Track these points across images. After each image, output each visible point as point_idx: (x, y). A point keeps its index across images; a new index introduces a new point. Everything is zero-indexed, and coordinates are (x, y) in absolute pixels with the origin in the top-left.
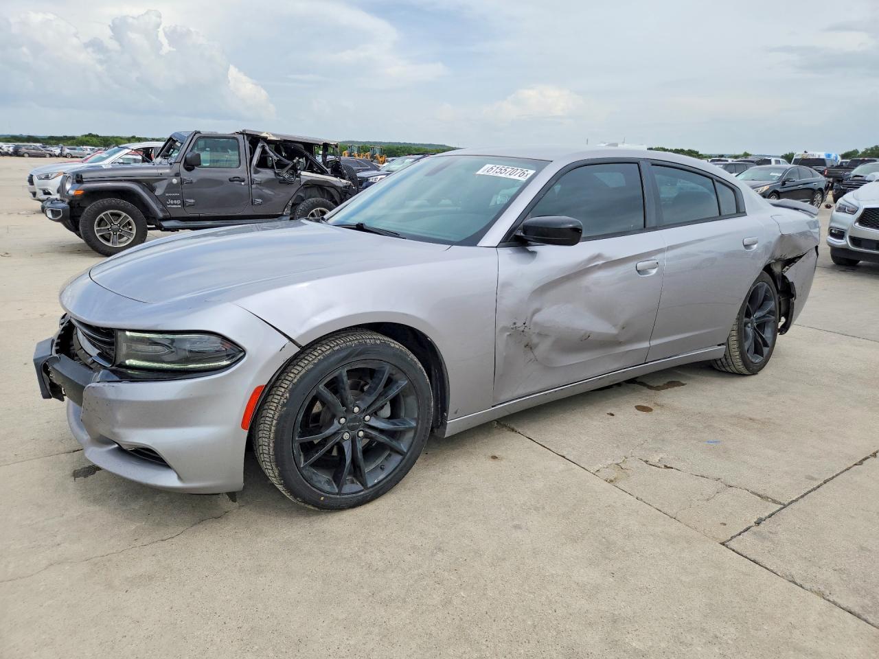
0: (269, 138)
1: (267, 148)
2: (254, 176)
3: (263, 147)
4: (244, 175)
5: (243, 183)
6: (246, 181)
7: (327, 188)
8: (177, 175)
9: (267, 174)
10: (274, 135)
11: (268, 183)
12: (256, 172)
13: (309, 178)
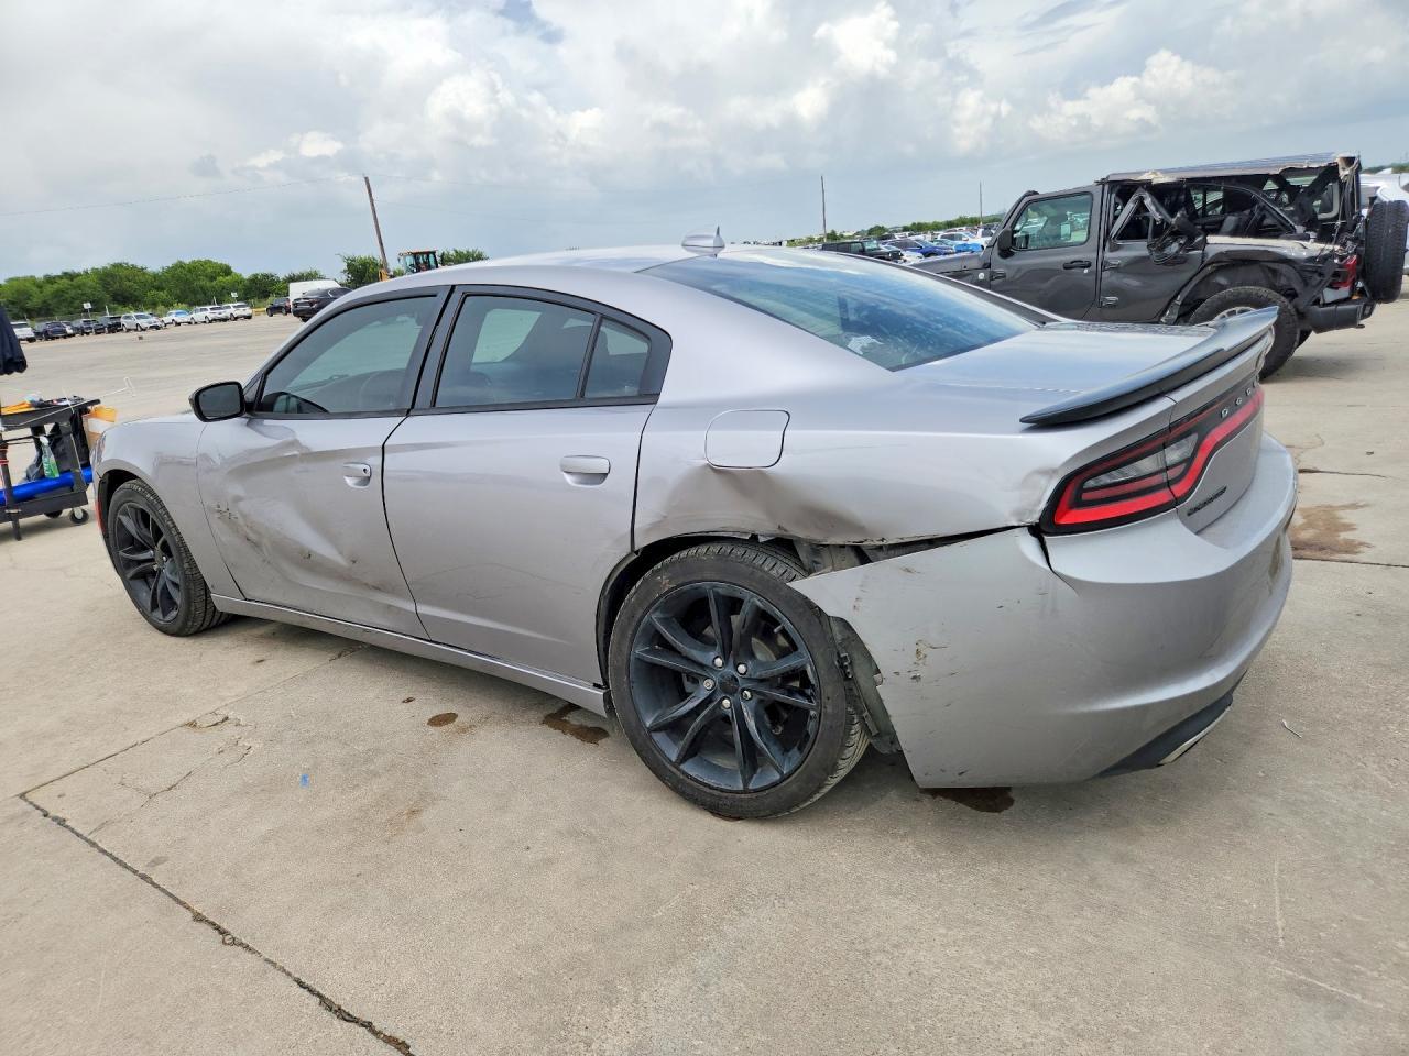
0: (1154, 182)
1: (1148, 201)
2: (1108, 255)
3: (1141, 200)
4: (1091, 256)
5: (1086, 271)
6: (1093, 267)
7: (1270, 265)
8: (987, 266)
9: (1138, 249)
10: (1165, 172)
11: (1134, 266)
12: (1115, 248)
13: (1224, 249)
